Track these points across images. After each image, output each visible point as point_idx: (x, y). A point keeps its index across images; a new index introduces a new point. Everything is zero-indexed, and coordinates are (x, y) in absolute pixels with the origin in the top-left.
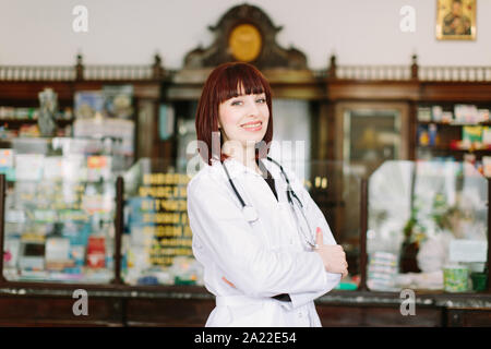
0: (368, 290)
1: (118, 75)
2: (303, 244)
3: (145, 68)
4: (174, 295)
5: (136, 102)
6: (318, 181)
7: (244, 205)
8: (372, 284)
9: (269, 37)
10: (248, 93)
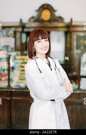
0: (80, 89)
1: (10, 25)
2: (59, 84)
3: (17, 23)
4: (25, 90)
5: (15, 33)
6: (66, 58)
7: (41, 72)
8: (81, 87)
9: (53, 13)
10: (42, 39)
